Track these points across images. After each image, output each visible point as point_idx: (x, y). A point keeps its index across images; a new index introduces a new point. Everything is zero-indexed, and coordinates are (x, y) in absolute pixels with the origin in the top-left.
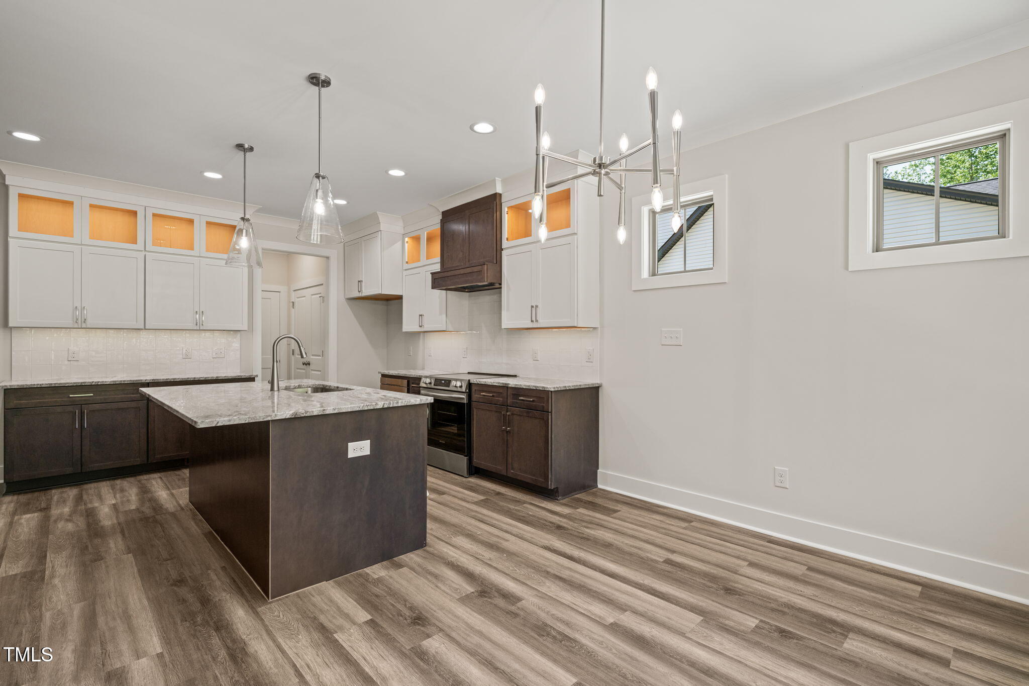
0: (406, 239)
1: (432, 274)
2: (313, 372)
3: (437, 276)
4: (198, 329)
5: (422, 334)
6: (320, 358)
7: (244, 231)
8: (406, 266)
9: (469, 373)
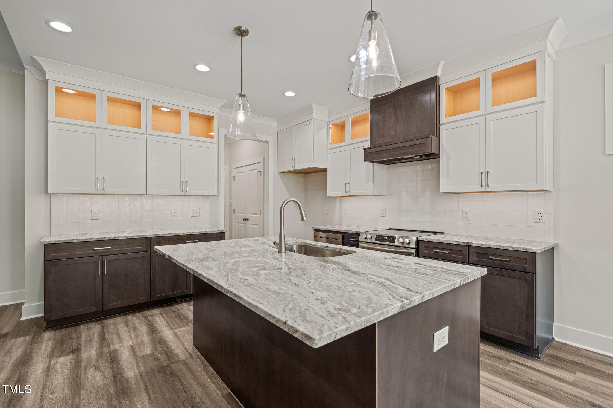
0: (330, 126)
1: (365, 149)
2: (251, 226)
3: (369, 151)
4: (184, 194)
5: (338, 198)
6: (258, 215)
7: (242, 106)
8: (330, 146)
9: (390, 229)
